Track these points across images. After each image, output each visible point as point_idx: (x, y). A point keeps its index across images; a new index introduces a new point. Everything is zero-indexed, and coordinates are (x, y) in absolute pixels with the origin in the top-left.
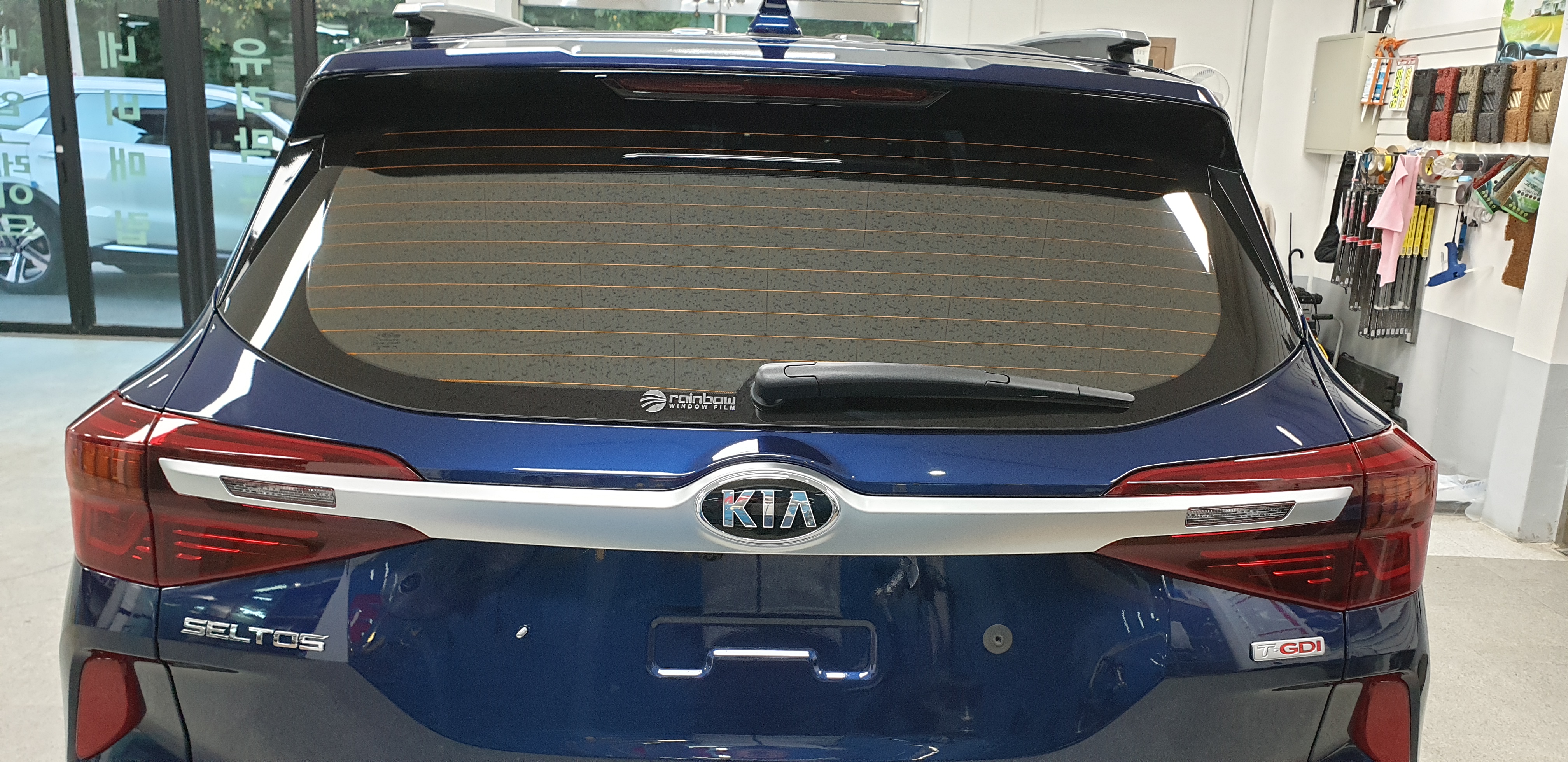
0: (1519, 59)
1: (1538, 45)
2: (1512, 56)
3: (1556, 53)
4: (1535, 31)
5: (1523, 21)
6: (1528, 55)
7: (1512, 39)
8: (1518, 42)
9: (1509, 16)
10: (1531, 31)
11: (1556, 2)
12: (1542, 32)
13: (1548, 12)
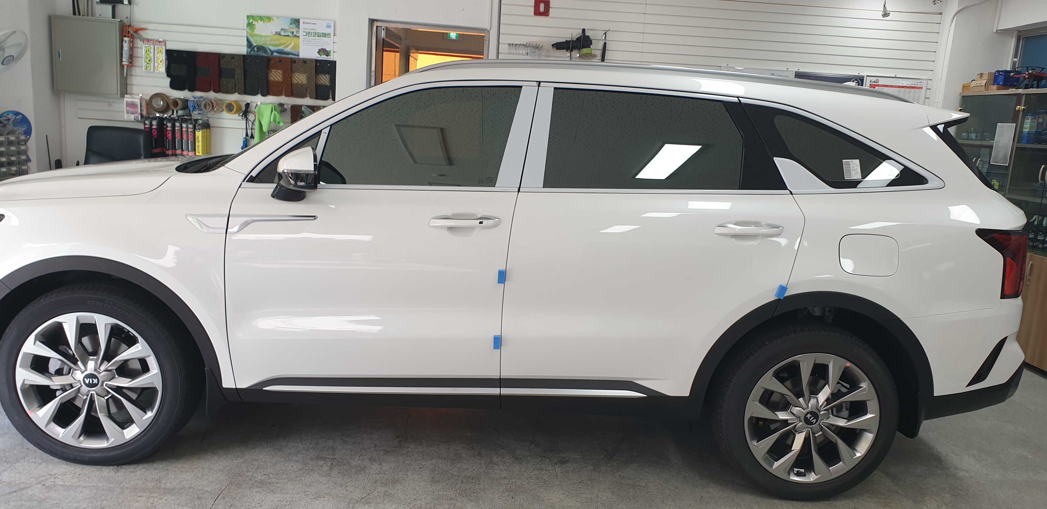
0: (268, 54)
1: (283, 50)
2: (262, 52)
3: (299, 56)
4: (278, 43)
5: (267, 36)
6: (275, 54)
7: (260, 43)
8: (265, 46)
9: (253, 31)
10: (276, 42)
11: (292, 31)
12: (285, 44)
13: (286, 34)
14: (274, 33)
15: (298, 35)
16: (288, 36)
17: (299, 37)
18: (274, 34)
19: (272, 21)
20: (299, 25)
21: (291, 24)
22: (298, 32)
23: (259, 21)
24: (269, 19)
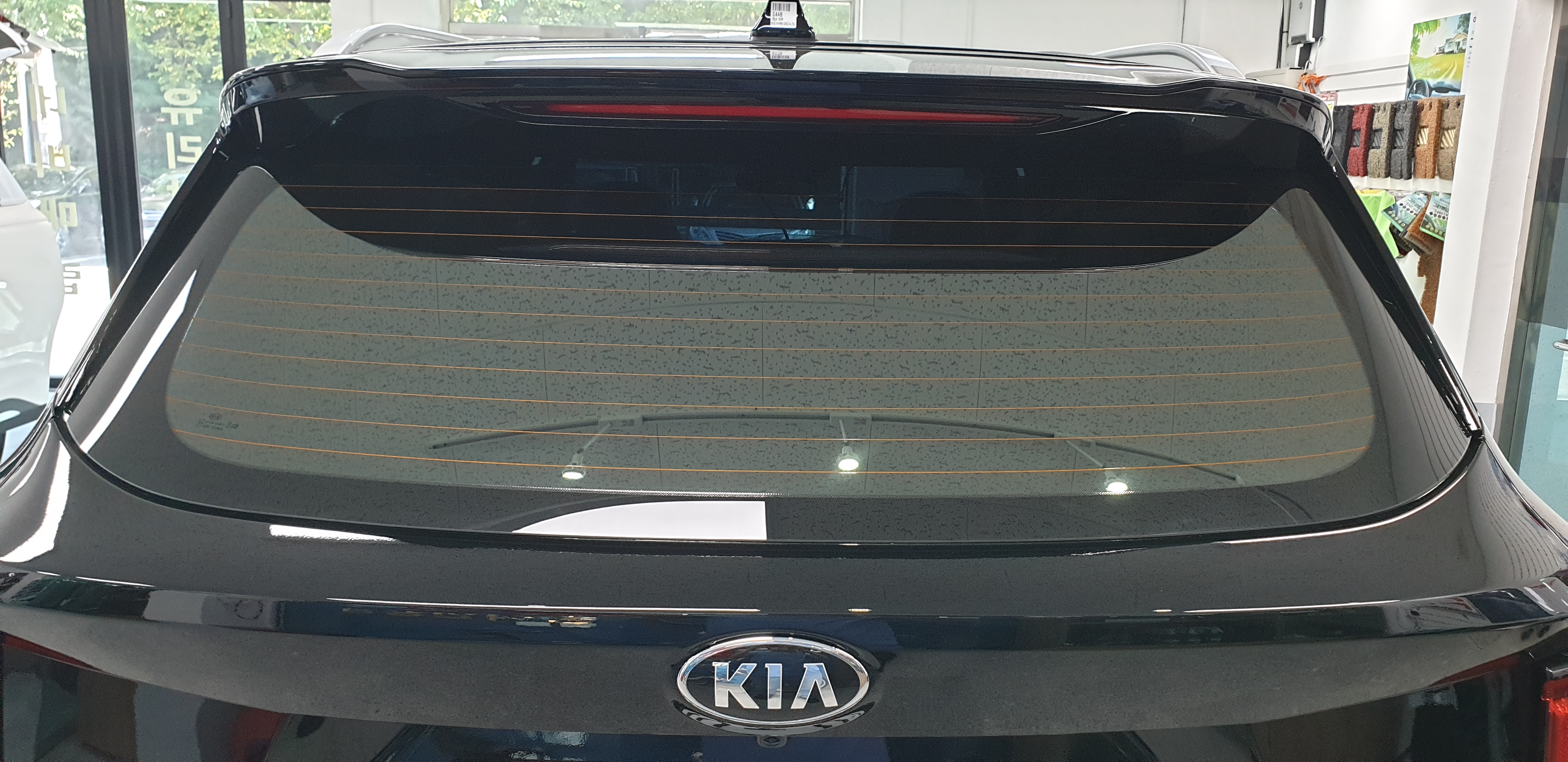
0: (1426, 96)
1: (1443, 82)
2: (1420, 94)
3: (1459, 91)
4: (1440, 69)
5: (1429, 59)
6: (1434, 92)
7: (1420, 77)
8: (1425, 79)
9: (1416, 54)
10: (1436, 69)
11: (1457, 41)
12: (1446, 70)
13: (1450, 50)
14: (1438, 51)
15: (1464, 48)
16: (1452, 52)
17: (1464, 51)
18: (1437, 54)
19: (1438, 28)
20: (1468, 26)
21: (1459, 27)
22: (1465, 39)
23: (1425, 31)
24: (1436, 22)
